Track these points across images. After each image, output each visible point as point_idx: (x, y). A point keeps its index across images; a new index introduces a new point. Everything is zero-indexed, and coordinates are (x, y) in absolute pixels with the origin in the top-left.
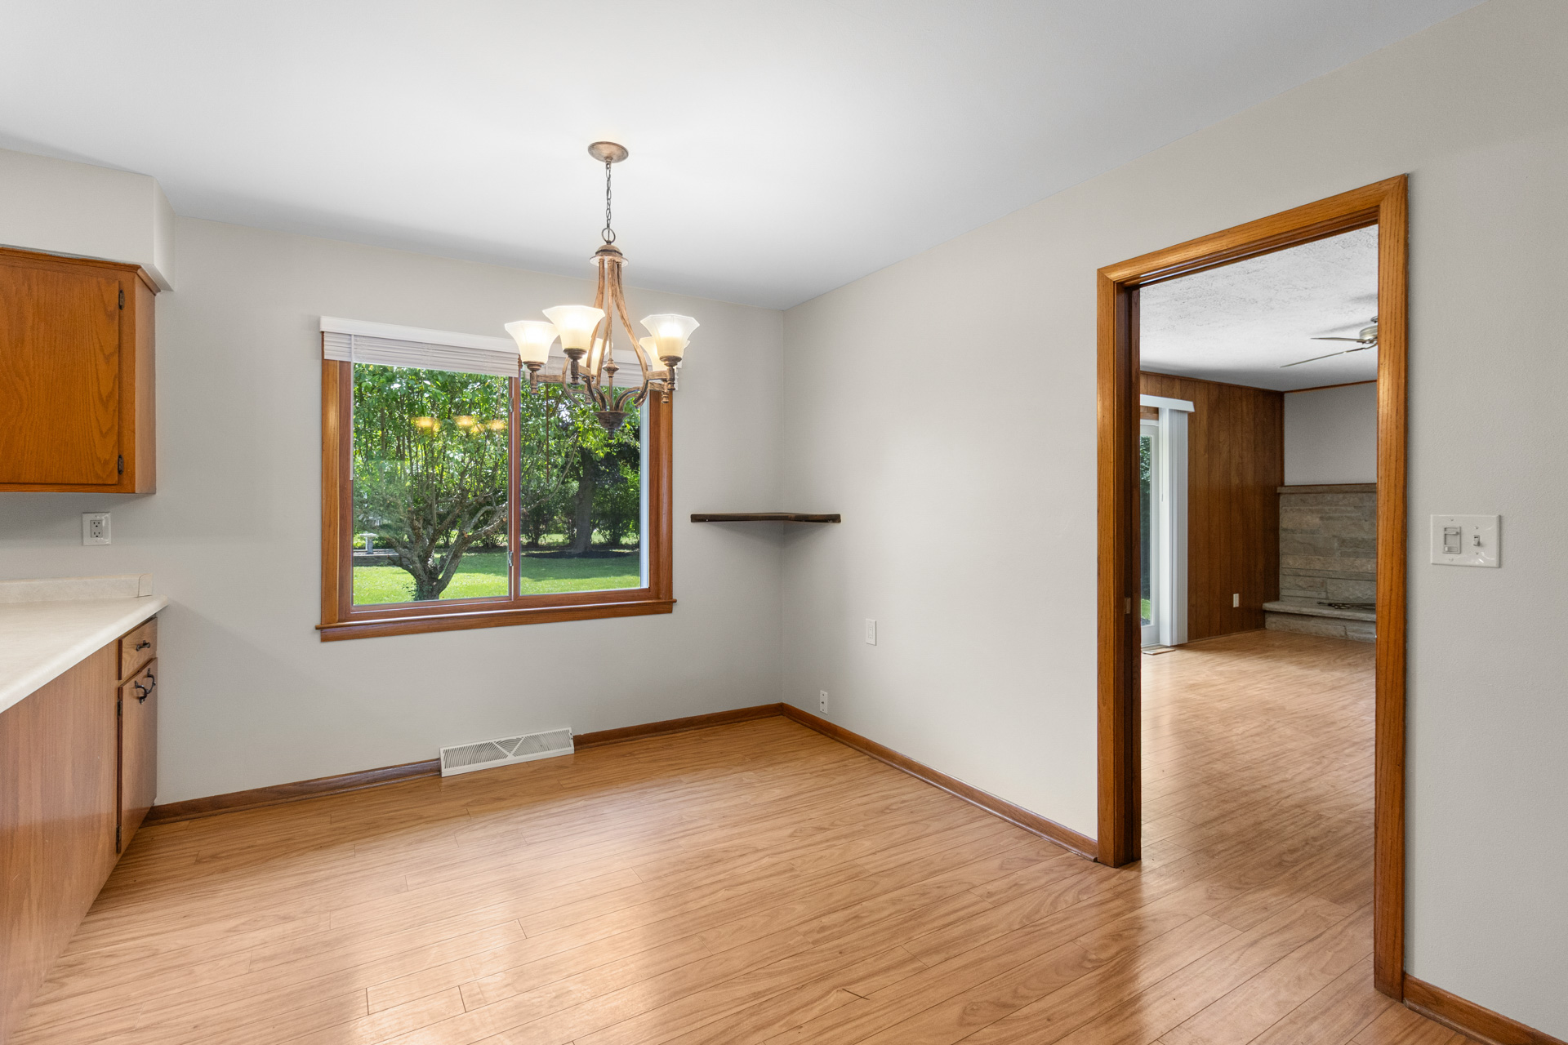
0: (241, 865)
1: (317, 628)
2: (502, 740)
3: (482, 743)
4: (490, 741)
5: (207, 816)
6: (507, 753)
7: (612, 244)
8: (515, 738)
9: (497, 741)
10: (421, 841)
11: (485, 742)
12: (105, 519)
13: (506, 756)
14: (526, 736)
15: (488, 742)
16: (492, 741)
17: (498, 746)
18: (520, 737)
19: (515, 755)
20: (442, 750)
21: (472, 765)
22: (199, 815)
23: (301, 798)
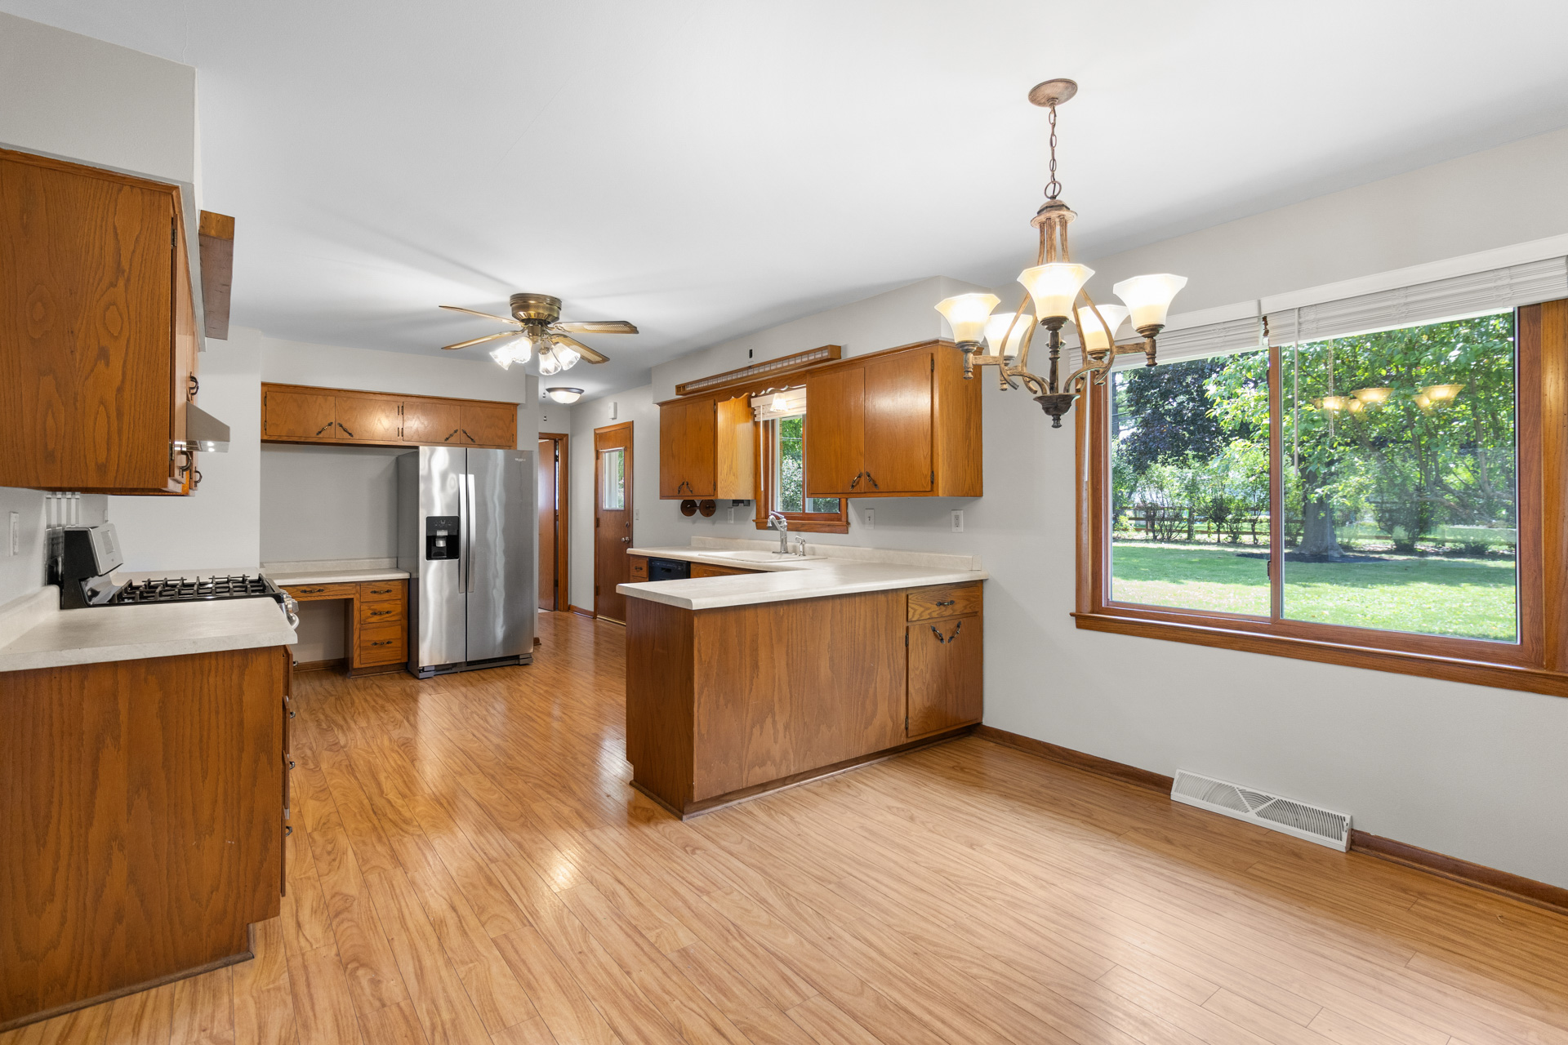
0: (959, 780)
1: (1072, 615)
2: (1248, 790)
3: (1223, 783)
4: (1233, 785)
5: (1006, 746)
6: (1250, 808)
7: (1057, 198)
8: (1264, 794)
9: (1241, 788)
10: (1052, 830)
11: (1226, 783)
12: (961, 513)
13: (1247, 811)
14: (1280, 798)
15: (1230, 784)
16: (1236, 786)
17: (1240, 794)
18: (1271, 796)
19: (1259, 814)
20: (1178, 771)
21: (1204, 802)
22: (1001, 742)
23: (1061, 761)
